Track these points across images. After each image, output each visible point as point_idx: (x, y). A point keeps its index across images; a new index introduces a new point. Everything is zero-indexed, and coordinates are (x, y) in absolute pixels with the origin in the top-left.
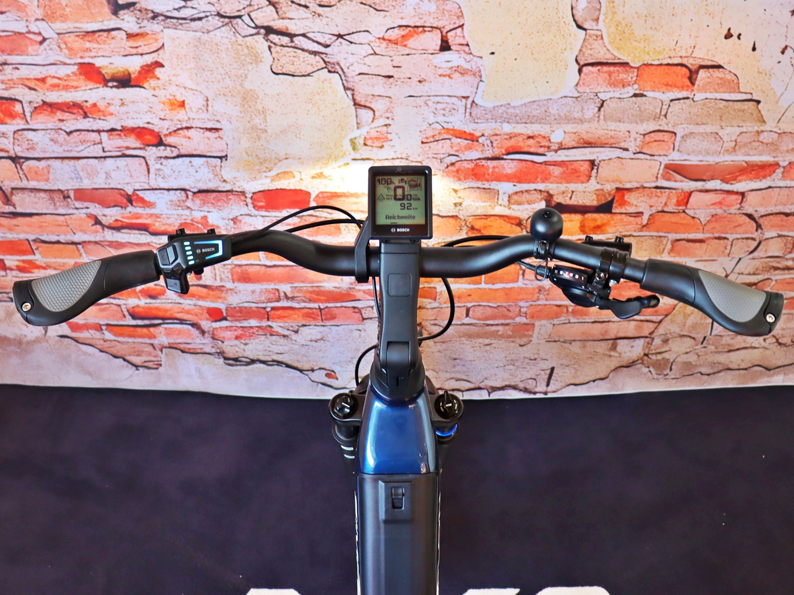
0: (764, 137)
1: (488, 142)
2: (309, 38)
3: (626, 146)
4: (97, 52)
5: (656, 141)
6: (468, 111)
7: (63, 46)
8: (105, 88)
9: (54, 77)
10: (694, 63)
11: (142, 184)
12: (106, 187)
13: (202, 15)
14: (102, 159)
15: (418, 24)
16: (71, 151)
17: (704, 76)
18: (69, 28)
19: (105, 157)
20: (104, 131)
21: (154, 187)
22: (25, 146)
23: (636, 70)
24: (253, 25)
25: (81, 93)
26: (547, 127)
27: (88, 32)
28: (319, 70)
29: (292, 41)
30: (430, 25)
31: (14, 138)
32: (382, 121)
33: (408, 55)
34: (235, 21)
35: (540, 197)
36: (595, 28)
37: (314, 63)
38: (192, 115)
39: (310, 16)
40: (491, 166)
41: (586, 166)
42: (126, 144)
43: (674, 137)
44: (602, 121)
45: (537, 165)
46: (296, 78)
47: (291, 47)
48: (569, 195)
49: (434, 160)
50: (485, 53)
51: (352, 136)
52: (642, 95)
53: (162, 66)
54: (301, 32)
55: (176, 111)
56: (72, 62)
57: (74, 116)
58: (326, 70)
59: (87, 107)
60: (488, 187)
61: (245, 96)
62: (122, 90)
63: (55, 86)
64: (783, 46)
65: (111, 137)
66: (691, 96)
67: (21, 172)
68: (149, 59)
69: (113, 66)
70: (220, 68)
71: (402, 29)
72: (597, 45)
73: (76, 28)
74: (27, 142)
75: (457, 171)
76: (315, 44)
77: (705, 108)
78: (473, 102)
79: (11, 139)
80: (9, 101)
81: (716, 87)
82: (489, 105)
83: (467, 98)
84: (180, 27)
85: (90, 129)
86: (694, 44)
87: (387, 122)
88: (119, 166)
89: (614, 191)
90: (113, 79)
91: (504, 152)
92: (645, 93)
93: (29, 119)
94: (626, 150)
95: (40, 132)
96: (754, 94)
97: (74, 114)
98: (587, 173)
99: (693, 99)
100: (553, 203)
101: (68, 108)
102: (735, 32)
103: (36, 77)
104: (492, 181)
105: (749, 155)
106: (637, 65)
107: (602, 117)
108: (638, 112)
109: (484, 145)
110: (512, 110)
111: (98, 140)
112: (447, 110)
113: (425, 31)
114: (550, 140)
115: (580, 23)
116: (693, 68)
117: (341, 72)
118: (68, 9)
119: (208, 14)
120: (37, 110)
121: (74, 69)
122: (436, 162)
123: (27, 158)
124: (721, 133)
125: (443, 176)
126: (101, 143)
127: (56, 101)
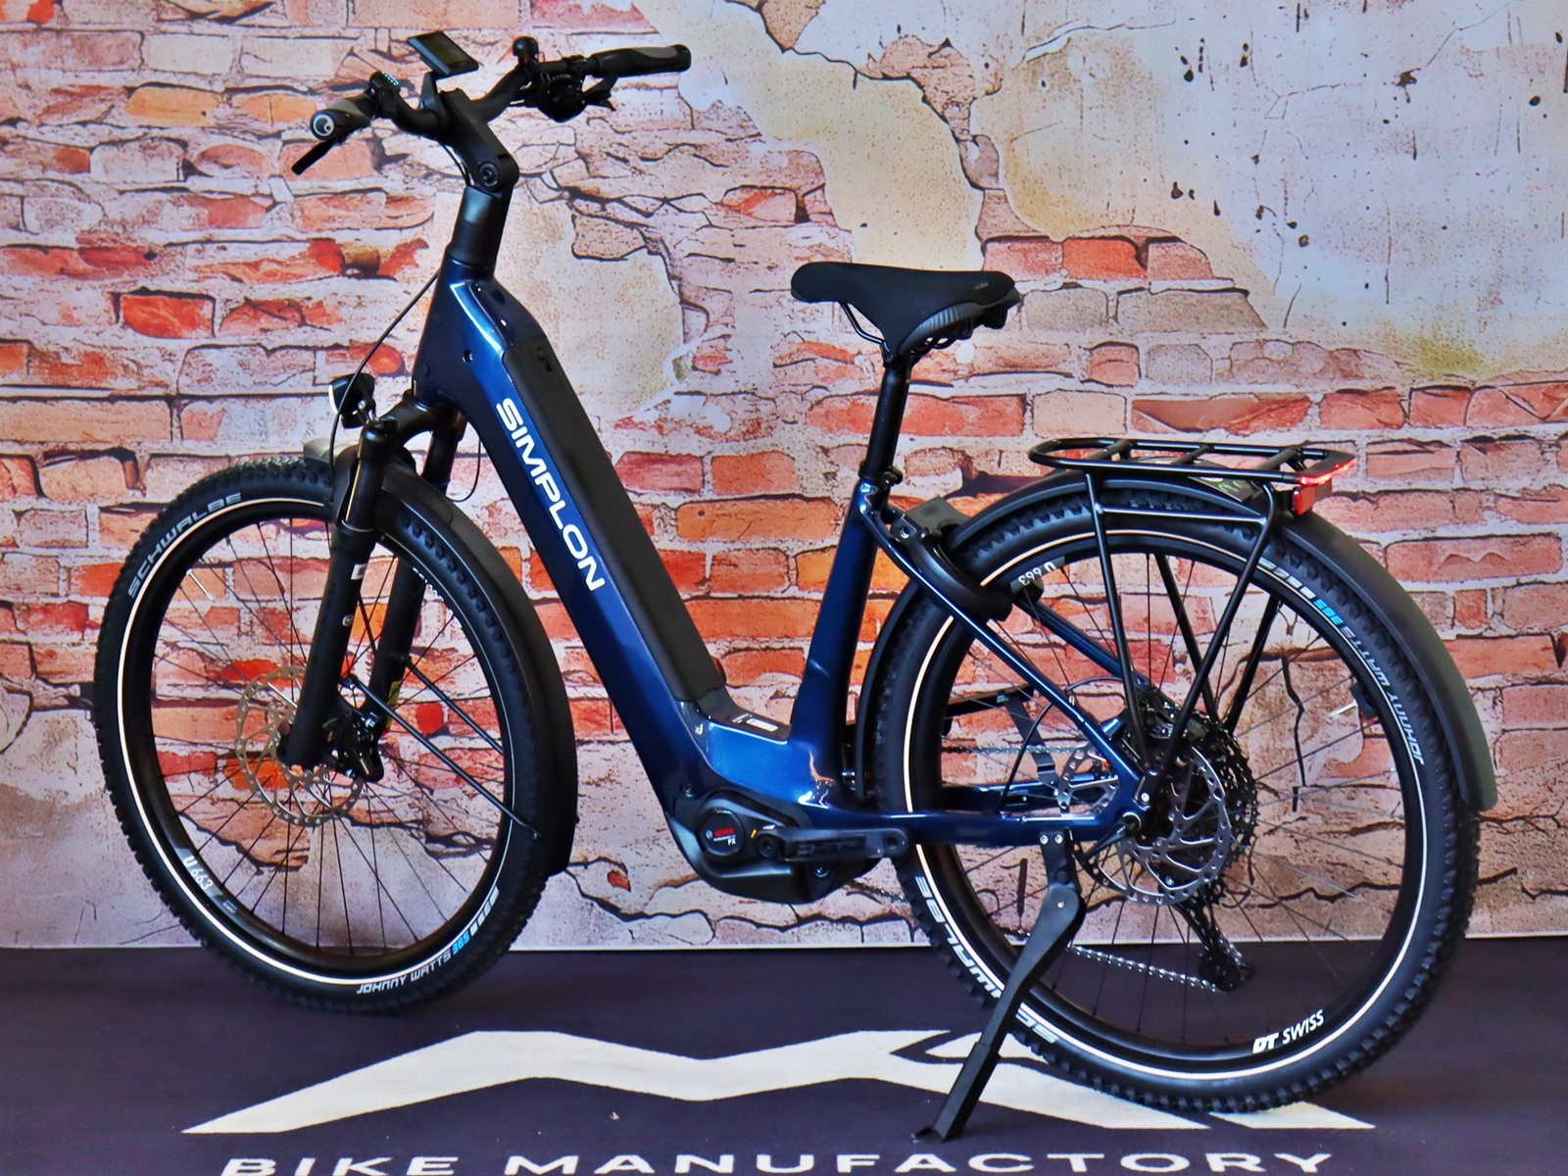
0: (1269, 350)
1: (868, 364)
2: (626, 205)
3: (1067, 370)
4: (342, 223)
5: (1110, 361)
6: (837, 313)
7: (298, 214)
8: (341, 278)
9: (273, 261)
10: (1138, 234)
14: (309, 399)
15: (766, 184)
16: (266, 383)
17: (1156, 253)
18: (312, 187)
19: (313, 395)
20: (322, 348)
22: (197, 375)
23: (1060, 247)
24: (555, 186)
25: (305, 285)
27: (336, 194)
28: (636, 250)
29: (603, 209)
30: (780, 185)
31: (184, 362)
32: (718, 330)
33: (753, 228)
34: (532, 181)
35: (952, 461)
36: (995, 186)
37: (630, 240)
39: (630, 173)
41: (1014, 403)
43: (1136, 355)
44: (1025, 329)
45: (942, 403)
46: (604, 263)
47: (602, 217)
48: (997, 458)
49: (793, 395)
50: (855, 226)
51: (676, 355)
52: (1076, 286)
53: (425, 246)
54: (616, 196)
56: (304, 237)
57: (284, 324)
58: (645, 251)
59: (307, 307)
61: (533, 291)
62: (364, 282)
63: (271, 274)
64: (1257, 207)
65: (331, 359)
66: (1147, 287)
67: (176, 424)
68: (408, 236)
69: (359, 244)
71: (745, 190)
72: (1000, 210)
73: (322, 187)
74: (201, 369)
75: (827, 415)
76: (634, 213)
77: (1170, 304)
79: (179, 364)
80: (197, 300)
81: (1179, 270)
84: (459, 189)
85: (303, 345)
86: (1132, 207)
87: (726, 331)
90: (354, 265)
92: (1079, 282)
93: (216, 328)
94: (1069, 376)
95: (228, 349)
96: (1236, 281)
97: (286, 319)
98: (1017, 417)
99: (1149, 290)
100: (974, 473)
101: (279, 311)
102: (1183, 187)
103: (248, 261)
105: (1256, 382)
106: (1061, 240)
107: (1024, 322)
108: (1075, 313)
109: (861, 369)
111: (309, 365)
112: (808, 311)
113: (776, 194)
114: (955, 360)
115: (975, 180)
116: (1140, 242)
117: (665, 254)
120: (233, 313)
121: (304, 247)
122: (795, 401)
123: (194, 398)
124: (1204, 345)
125: (805, 424)
126: (313, 370)
127: (264, 299)
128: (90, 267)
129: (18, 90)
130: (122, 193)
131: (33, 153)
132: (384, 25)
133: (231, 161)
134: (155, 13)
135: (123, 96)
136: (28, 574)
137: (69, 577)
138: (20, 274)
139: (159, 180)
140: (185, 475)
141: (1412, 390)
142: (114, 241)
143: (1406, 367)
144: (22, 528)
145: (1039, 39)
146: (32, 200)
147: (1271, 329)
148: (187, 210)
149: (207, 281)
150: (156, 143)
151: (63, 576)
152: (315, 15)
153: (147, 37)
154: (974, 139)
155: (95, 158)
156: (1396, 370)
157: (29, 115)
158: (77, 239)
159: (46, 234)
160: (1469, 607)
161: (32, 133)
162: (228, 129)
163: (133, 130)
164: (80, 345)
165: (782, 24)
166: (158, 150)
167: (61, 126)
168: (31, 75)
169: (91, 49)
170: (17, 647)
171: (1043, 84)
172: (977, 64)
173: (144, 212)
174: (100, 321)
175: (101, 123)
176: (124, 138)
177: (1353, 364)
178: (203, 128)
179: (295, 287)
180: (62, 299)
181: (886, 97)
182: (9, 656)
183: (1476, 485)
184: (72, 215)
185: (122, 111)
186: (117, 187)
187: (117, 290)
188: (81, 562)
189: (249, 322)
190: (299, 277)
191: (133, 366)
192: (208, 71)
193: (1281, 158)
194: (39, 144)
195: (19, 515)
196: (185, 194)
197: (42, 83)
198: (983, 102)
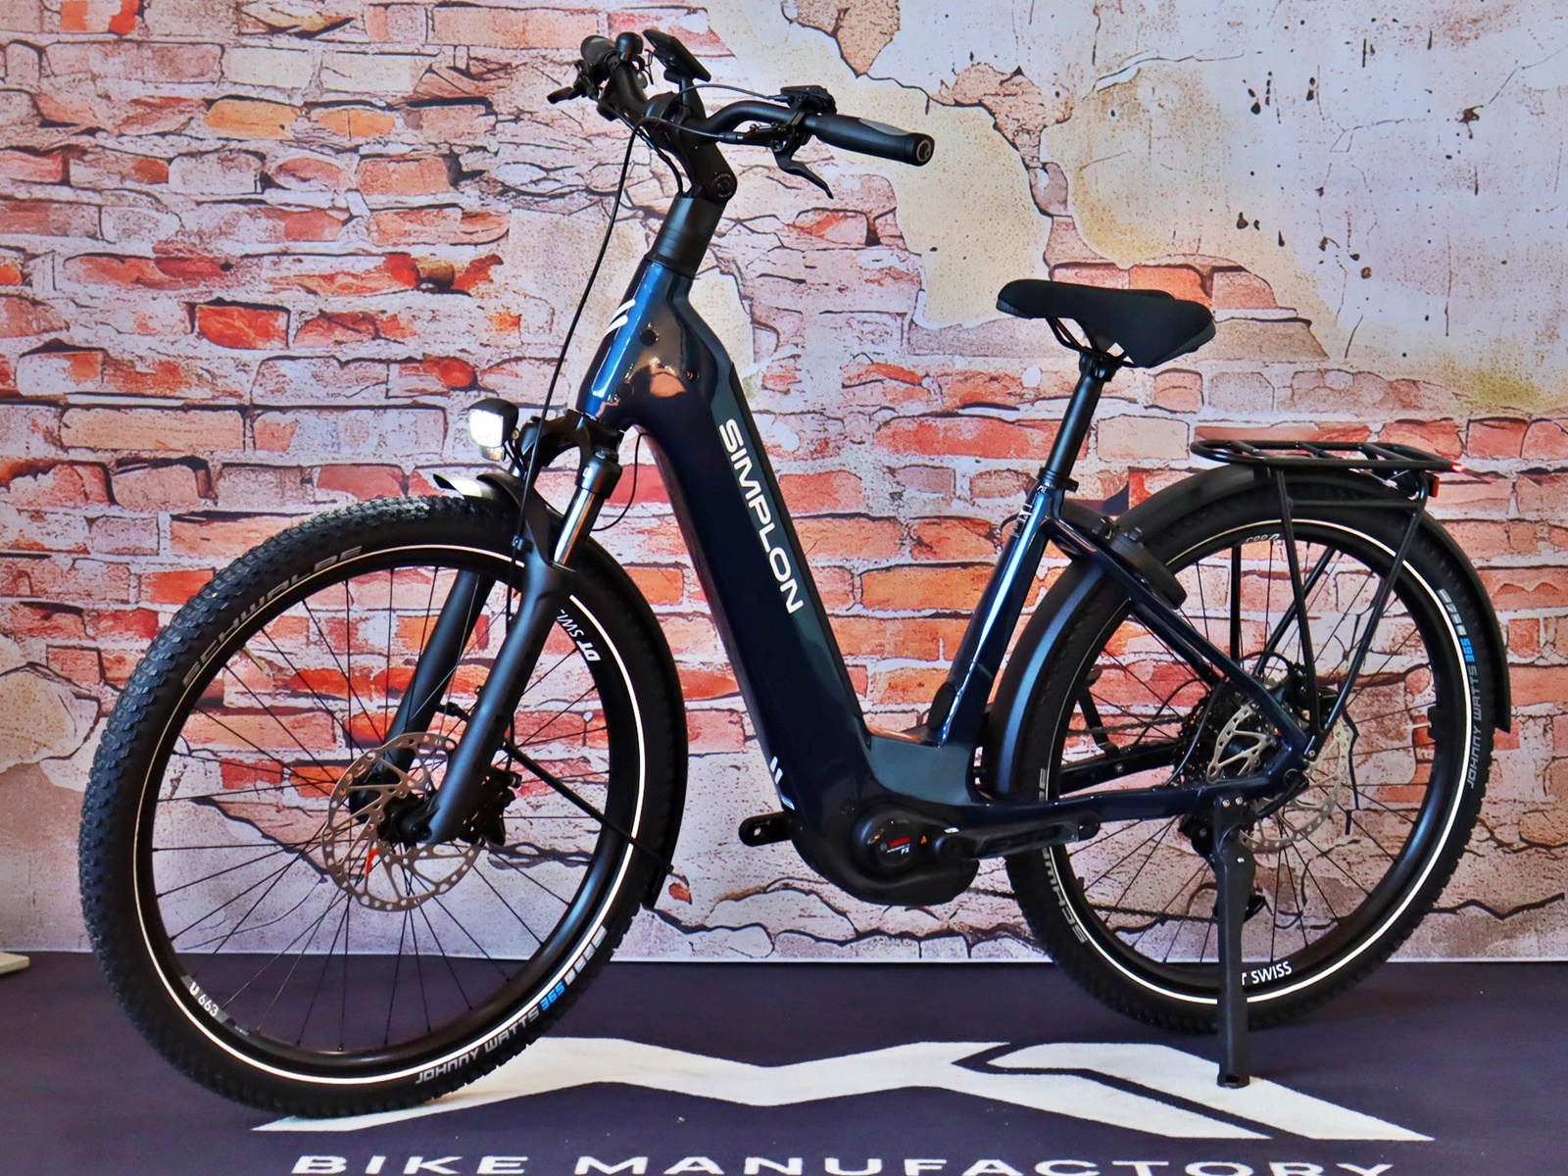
0: (1330, 378)
1: (935, 386)
3: (1131, 396)
4: (418, 237)
5: (1174, 387)
6: (905, 335)
7: (374, 228)
8: (415, 292)
9: (348, 274)
10: (1204, 263)
11: (430, 457)
12: (375, 461)
13: (566, 190)
14: (381, 411)
15: (838, 207)
16: (339, 395)
17: (1221, 282)
18: (388, 202)
19: (386, 408)
20: (396, 362)
21: (448, 462)
22: (271, 386)
23: (1126, 274)
24: (629, 205)
25: (380, 298)
26: (1016, 361)
27: (412, 209)
28: (708, 270)
30: (853, 209)
31: (258, 372)
32: (789, 350)
33: (825, 250)
34: (606, 200)
36: (1064, 213)
38: (527, 338)
40: (942, 427)
42: (422, 386)
43: (1199, 382)
45: (1008, 426)
49: (860, 416)
50: (925, 249)
51: (746, 374)
53: (500, 262)
55: (507, 332)
56: (380, 251)
57: (358, 337)
58: (717, 270)
59: (382, 320)
60: (940, 464)
61: (605, 308)
62: (438, 296)
63: (346, 287)
64: (1321, 239)
65: (404, 373)
67: (249, 434)
68: (484, 251)
69: (434, 259)
70: (578, 265)
71: (817, 212)
72: (1069, 236)
73: (398, 202)
74: (275, 380)
75: (894, 434)
77: (1233, 332)
78: (912, 321)
79: (253, 375)
80: (272, 312)
81: (1242, 299)
82: (933, 326)
83: (902, 315)
84: (535, 206)
85: (377, 357)
86: (1198, 237)
87: (796, 351)
88: (403, 424)
89: (1126, 474)
90: (429, 280)
91: (959, 404)
93: (291, 339)
94: (1133, 401)
95: (302, 360)
96: (1298, 310)
97: (360, 332)
101: (353, 323)
102: (1249, 218)
103: (323, 273)
104: (944, 454)
105: (1317, 411)
106: (1128, 267)
109: (929, 391)
110: (966, 335)
111: (383, 378)
112: (877, 333)
113: (847, 217)
114: (1021, 384)
115: (1043, 207)
116: (1205, 271)
117: (737, 274)
118: (394, 176)
119: (574, 189)
120: (307, 326)
121: (380, 261)
122: (863, 420)
123: (267, 408)
124: (1266, 373)
125: (873, 444)
126: (386, 383)
127: (339, 311)
128: (167, 277)
129: (99, 100)
130: (199, 204)
131: (112, 163)
132: (463, 43)
133: (309, 175)
134: (235, 26)
135: (202, 108)
136: (99, 580)
137: (140, 585)
138: (96, 283)
139: (236, 192)
140: (257, 485)
141: (1470, 421)
142: (191, 252)
143: (1465, 399)
144: (93, 535)
145: (1109, 69)
146: (109, 210)
147: (1332, 359)
148: (264, 222)
149: (283, 293)
150: (235, 155)
151: (134, 583)
152: (395, 32)
153: (228, 50)
154: (1044, 167)
155: (173, 168)
156: (1455, 401)
157: (109, 126)
158: (154, 248)
159: (123, 243)
160: (1522, 636)
161: (111, 143)
162: (307, 143)
163: (212, 142)
164: (154, 354)
165: (856, 49)
166: (236, 163)
167: (140, 137)
168: (110, 86)
169: (172, 61)
170: (86, 652)
171: (1113, 114)
172: (1048, 94)
173: (222, 222)
174: (175, 330)
175: (180, 135)
176: (202, 149)
177: (1412, 395)
178: (281, 141)
179: (369, 300)
180: (138, 308)
181: (958, 123)
182: (79, 662)
183: (1530, 516)
184: (150, 225)
185: (201, 122)
186: (195, 198)
187: (193, 300)
188: (151, 569)
189: (323, 335)
190: (374, 290)
191: (207, 376)
192: (288, 86)
193: (1345, 191)
194: (118, 154)
195: (91, 521)
196: (262, 206)
197: (122, 93)
198: (1053, 130)
